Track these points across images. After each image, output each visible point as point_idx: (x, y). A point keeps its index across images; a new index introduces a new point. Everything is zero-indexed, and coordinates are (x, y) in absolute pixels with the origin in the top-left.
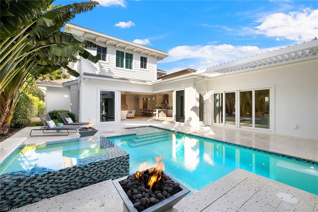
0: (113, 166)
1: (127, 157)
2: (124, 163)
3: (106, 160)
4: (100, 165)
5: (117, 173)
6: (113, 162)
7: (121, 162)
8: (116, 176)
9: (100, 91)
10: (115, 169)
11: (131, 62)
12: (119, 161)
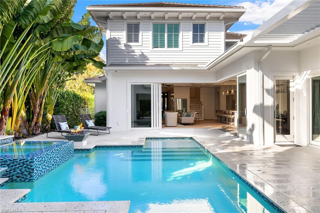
0: (16, 167)
1: (31, 160)
2: (28, 166)
3: (9, 159)
4: (4, 163)
5: (21, 175)
6: (16, 163)
7: (25, 164)
8: (18, 178)
9: (131, 85)
10: (18, 170)
11: (177, 36)
12: (22, 163)
